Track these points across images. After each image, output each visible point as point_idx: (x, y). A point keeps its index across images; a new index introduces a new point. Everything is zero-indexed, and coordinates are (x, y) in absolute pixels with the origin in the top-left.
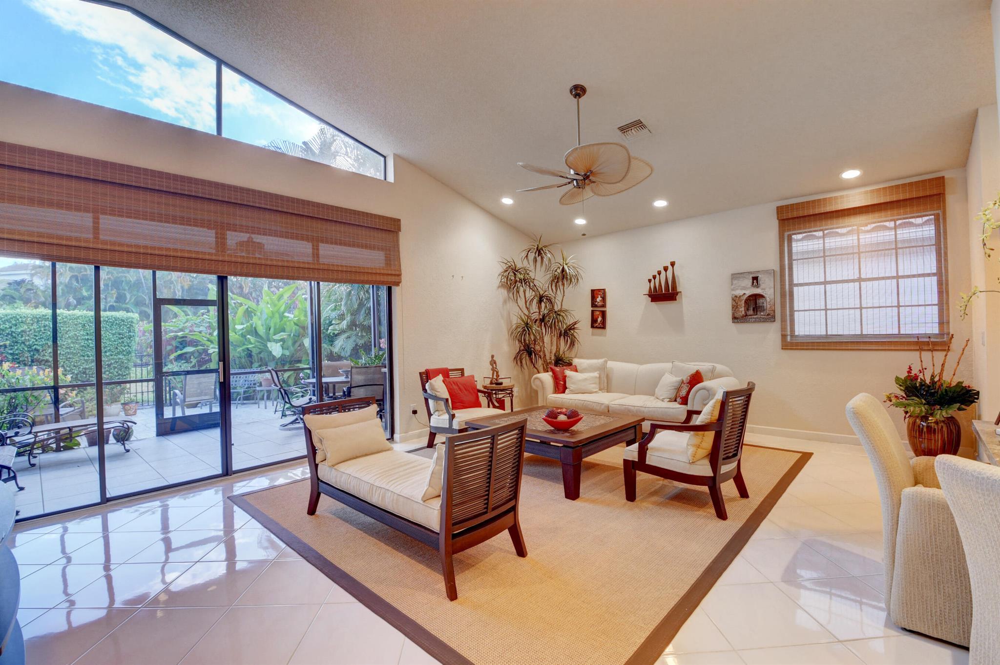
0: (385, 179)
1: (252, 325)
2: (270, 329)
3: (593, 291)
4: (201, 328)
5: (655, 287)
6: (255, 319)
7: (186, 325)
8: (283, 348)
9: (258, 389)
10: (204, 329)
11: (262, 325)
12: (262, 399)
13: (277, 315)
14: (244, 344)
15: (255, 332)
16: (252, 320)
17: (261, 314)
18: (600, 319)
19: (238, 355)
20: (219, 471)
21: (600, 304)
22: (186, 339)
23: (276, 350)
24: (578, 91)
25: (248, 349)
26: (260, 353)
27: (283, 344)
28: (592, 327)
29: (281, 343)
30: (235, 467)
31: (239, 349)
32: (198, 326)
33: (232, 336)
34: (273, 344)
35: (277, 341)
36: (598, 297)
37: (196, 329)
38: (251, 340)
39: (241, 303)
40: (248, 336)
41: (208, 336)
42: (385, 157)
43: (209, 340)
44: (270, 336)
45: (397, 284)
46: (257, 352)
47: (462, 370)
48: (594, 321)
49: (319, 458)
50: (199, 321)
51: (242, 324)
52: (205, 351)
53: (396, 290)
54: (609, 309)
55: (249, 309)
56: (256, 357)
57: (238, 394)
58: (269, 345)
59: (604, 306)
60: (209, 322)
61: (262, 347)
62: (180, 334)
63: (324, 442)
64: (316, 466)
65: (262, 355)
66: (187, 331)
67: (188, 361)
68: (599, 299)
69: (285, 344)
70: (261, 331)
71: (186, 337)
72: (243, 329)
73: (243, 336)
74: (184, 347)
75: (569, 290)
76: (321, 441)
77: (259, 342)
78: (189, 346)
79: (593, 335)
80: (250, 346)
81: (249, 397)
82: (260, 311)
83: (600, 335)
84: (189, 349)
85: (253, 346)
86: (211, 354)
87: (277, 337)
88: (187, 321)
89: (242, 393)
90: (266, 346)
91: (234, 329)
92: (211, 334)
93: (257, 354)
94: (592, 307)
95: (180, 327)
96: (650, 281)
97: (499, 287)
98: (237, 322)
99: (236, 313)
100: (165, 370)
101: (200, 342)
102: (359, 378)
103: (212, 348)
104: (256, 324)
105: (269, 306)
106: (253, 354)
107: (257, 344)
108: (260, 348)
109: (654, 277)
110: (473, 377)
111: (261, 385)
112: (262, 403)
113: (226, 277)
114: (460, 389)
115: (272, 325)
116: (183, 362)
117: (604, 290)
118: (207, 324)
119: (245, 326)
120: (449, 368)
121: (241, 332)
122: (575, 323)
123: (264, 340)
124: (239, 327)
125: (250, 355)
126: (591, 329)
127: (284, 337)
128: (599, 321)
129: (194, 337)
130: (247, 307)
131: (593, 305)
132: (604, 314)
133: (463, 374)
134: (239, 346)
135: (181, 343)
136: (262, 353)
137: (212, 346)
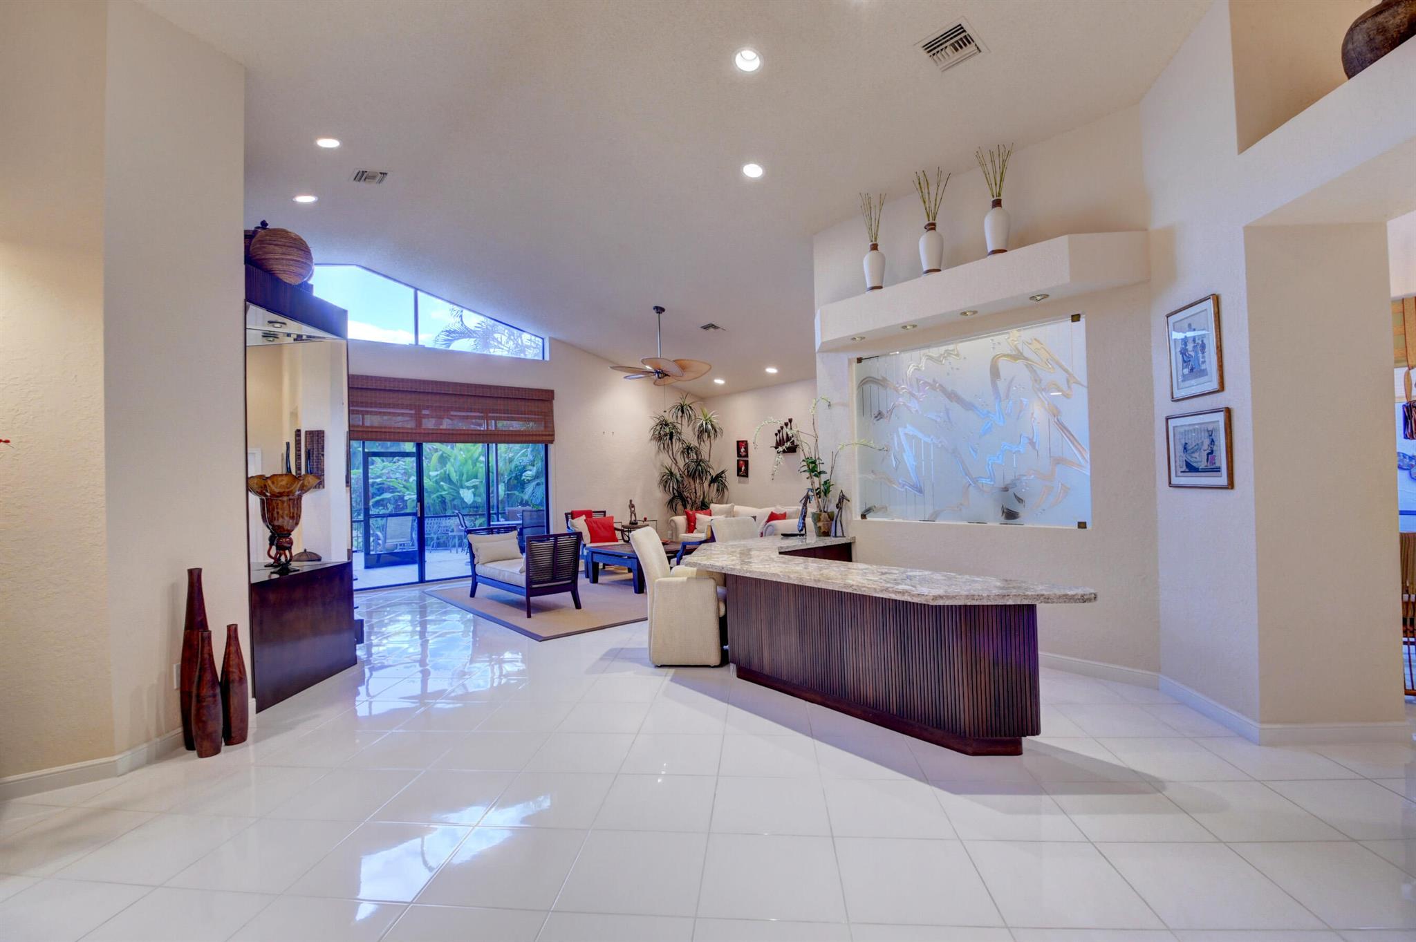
0: (543, 358)
1: (445, 472)
2: (463, 475)
3: (738, 442)
4: (398, 475)
5: (780, 440)
6: (449, 466)
7: (384, 471)
8: (475, 495)
9: (450, 534)
10: (400, 476)
11: (455, 472)
12: (454, 546)
13: (470, 462)
14: (438, 491)
15: (448, 479)
16: (445, 466)
17: (455, 459)
18: (743, 468)
19: (432, 502)
20: (417, 580)
21: (744, 454)
22: (383, 486)
23: (468, 496)
24: (660, 310)
25: (441, 496)
26: (453, 500)
27: (475, 491)
28: (738, 475)
29: (473, 490)
30: (427, 578)
31: (434, 496)
32: (394, 472)
33: (427, 482)
34: (465, 490)
35: (468, 488)
36: (742, 447)
37: (392, 476)
38: (445, 487)
39: (437, 449)
40: (442, 483)
41: (404, 483)
42: (543, 339)
43: (404, 487)
44: (463, 482)
45: (552, 442)
46: (451, 499)
47: (604, 512)
48: (739, 469)
49: (476, 561)
50: (395, 467)
51: (437, 471)
52: (401, 498)
53: (551, 447)
54: (751, 459)
55: (444, 455)
56: (449, 505)
57: (432, 539)
58: (461, 491)
59: (747, 456)
60: (405, 469)
61: (455, 494)
62: (378, 480)
63: (479, 550)
64: (475, 565)
65: (455, 502)
66: (384, 478)
67: (385, 506)
68: (743, 450)
69: (478, 491)
70: (454, 477)
71: (383, 484)
72: (437, 476)
73: (437, 482)
74: (382, 493)
75: (716, 443)
76: (477, 550)
77: (452, 489)
78: (386, 492)
79: (739, 482)
80: (443, 493)
81: (442, 545)
82: (453, 457)
83: (744, 483)
84: (387, 495)
85: (446, 492)
86: (407, 500)
87: (468, 484)
88: (384, 468)
89: (435, 539)
90: (458, 493)
91: (429, 477)
92: (407, 481)
93: (450, 501)
94: (738, 456)
95: (378, 474)
96: (776, 435)
97: (651, 439)
98: (431, 468)
99: (430, 459)
100: (371, 513)
101: (396, 488)
102: (528, 521)
103: (409, 494)
104: (449, 471)
105: (462, 453)
106: (447, 501)
107: (451, 491)
108: (453, 495)
109: (779, 431)
110: (612, 518)
111: (453, 531)
112: (454, 551)
113: (422, 444)
114: (599, 528)
115: (465, 471)
116: (380, 508)
117: (746, 441)
118: (403, 471)
119: (438, 473)
120: (593, 510)
121: (434, 479)
122: (723, 472)
123: (457, 486)
124: (433, 474)
125: (443, 502)
126: (738, 478)
127: (477, 483)
128: (743, 470)
129: (391, 484)
130: (441, 453)
131: (739, 455)
132: (746, 463)
133: (605, 515)
134: (434, 493)
135: (378, 490)
136: (456, 500)
137: (408, 492)
